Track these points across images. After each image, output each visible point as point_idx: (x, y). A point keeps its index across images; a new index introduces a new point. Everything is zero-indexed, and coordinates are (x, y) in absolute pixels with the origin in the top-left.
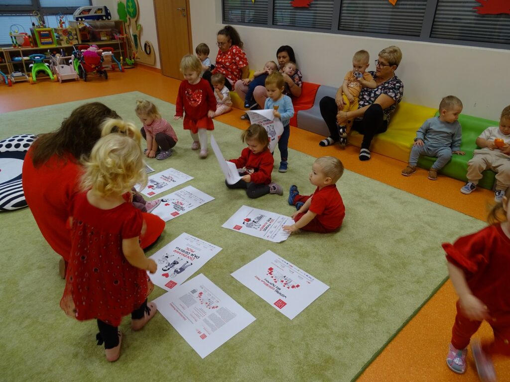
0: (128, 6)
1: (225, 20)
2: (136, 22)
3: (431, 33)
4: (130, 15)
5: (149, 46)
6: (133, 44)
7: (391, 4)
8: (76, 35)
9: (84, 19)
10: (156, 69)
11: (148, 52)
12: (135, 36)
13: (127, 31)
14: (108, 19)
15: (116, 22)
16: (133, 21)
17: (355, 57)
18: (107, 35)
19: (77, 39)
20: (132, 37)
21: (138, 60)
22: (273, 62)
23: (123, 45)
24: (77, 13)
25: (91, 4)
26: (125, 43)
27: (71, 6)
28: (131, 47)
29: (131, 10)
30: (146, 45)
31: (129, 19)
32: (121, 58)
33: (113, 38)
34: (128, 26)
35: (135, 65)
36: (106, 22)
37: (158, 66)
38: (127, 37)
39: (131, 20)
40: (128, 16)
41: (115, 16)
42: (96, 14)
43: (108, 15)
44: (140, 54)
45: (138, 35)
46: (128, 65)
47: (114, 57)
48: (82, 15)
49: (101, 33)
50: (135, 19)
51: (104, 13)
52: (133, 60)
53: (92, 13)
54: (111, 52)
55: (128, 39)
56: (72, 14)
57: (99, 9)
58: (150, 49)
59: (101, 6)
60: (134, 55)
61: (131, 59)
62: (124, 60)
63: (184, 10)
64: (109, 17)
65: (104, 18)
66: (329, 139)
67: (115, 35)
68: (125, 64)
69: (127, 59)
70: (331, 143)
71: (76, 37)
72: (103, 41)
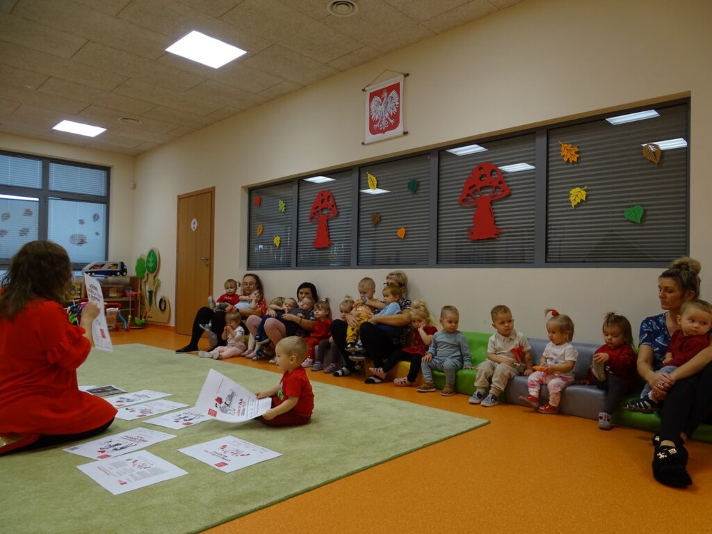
0: (148, 261)
1: (249, 266)
2: (154, 277)
3: (437, 261)
4: (149, 271)
5: (165, 301)
6: (147, 302)
7: (400, 238)
8: (80, 290)
9: (93, 274)
10: (170, 327)
11: (163, 308)
12: (151, 292)
13: (143, 287)
14: (123, 275)
15: (132, 279)
16: (151, 277)
17: (360, 284)
18: (117, 292)
19: (80, 294)
20: (148, 294)
21: (150, 319)
22: (292, 299)
23: (134, 304)
24: (86, 268)
25: (107, 259)
26: (138, 301)
27: (81, 262)
28: (144, 305)
29: (151, 265)
30: (161, 300)
31: (148, 275)
32: (130, 316)
33: (125, 295)
34: (145, 282)
35: (144, 326)
36: (120, 278)
37: (172, 324)
38: (141, 294)
39: (150, 275)
40: (147, 272)
41: (132, 272)
42: (109, 269)
43: (123, 270)
44: (153, 313)
45: (154, 291)
46: (136, 325)
47: (120, 315)
48: (93, 270)
49: (110, 290)
50: (154, 274)
51: (119, 269)
52: (143, 319)
53: (105, 268)
54: (117, 309)
55: (142, 296)
56: (81, 270)
57: (114, 265)
58: (165, 304)
59: (118, 261)
60: (146, 313)
61: (141, 319)
62: (133, 319)
63: (207, 260)
64: (125, 274)
65: (118, 274)
66: (344, 368)
67: (127, 292)
68: (133, 323)
69: (136, 319)
70: (346, 373)
71: (79, 292)
72: (111, 297)
